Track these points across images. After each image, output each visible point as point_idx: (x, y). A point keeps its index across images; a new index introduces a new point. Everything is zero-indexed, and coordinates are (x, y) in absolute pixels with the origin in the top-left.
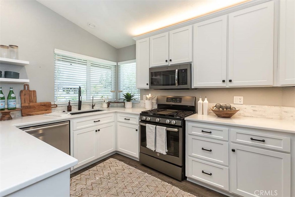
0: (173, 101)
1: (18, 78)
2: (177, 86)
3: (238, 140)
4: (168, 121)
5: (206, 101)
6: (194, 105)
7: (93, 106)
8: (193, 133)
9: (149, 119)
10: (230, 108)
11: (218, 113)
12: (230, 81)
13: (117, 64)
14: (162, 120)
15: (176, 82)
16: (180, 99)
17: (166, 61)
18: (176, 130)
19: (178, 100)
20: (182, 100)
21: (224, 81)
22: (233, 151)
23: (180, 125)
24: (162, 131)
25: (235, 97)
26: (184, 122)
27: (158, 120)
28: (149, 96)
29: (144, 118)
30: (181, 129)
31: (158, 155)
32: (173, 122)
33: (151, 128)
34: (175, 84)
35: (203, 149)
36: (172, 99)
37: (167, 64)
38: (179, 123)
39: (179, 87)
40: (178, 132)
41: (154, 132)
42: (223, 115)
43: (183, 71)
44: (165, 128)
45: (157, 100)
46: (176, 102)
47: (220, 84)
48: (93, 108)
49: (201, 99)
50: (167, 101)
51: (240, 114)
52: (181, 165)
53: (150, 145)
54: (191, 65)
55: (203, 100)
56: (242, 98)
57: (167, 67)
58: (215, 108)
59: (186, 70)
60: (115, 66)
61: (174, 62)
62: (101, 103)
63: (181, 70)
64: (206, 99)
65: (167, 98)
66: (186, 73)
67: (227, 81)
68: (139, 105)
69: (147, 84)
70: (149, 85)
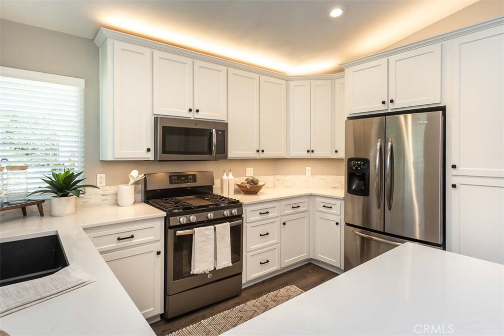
0: (183, 180)
5: (231, 176)
12: (263, 151)
15: (214, 149)
16: (194, 177)
19: (191, 179)
22: (284, 224)
24: (225, 230)
31: (209, 276)
32: (235, 211)
36: (179, 178)
37: (188, 115)
39: (215, 157)
43: (220, 133)
44: (228, 224)
46: (188, 182)
47: (254, 154)
50: (171, 183)
55: (227, 175)
56: (252, 169)
59: (223, 132)
61: (201, 116)
63: (217, 131)
64: (231, 173)
65: (170, 177)
66: (224, 136)
67: (260, 151)
68: (81, 201)
69: (148, 150)
70: (152, 150)
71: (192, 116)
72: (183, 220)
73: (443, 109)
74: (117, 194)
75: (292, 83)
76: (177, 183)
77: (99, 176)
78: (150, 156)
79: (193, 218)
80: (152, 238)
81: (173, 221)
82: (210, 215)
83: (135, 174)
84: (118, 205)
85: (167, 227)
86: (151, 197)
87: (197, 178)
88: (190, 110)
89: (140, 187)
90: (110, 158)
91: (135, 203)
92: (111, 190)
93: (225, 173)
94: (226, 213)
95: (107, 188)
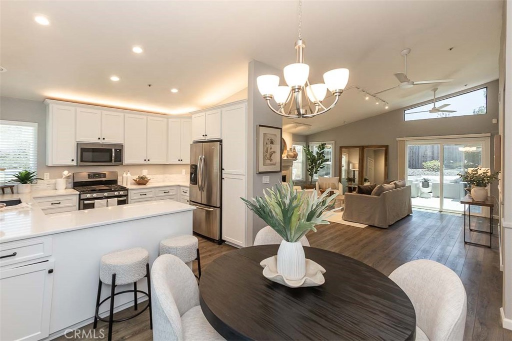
2: (113, 163)
5: (129, 174)
6: (117, 179)
12: (149, 160)
15: (113, 159)
18: (125, 198)
19: (103, 176)
21: (145, 160)
23: (127, 194)
25: (143, 170)
32: (122, 193)
33: (102, 203)
34: (111, 162)
36: (95, 175)
37: (99, 141)
38: (126, 192)
41: (106, 205)
42: (141, 183)
43: (118, 151)
44: (116, 199)
45: (74, 177)
46: (100, 178)
47: (143, 162)
50: (89, 178)
54: (123, 145)
55: (127, 174)
56: (147, 170)
57: (101, 145)
61: (107, 141)
63: (115, 149)
64: (129, 173)
65: (89, 175)
66: (121, 153)
67: (147, 160)
68: (35, 187)
69: (73, 160)
70: (75, 160)
71: (101, 141)
72: (89, 196)
73: (221, 141)
74: (55, 184)
75: (170, 120)
76: (93, 178)
77: (45, 174)
78: (74, 163)
79: (95, 195)
80: (71, 204)
81: (83, 197)
82: (106, 194)
83: (66, 173)
84: (56, 189)
85: (80, 199)
86: (77, 185)
87: (106, 176)
88: (99, 139)
89: (71, 180)
90: (50, 164)
91: (66, 188)
92: (53, 181)
93: (125, 173)
94: (116, 193)
95: (50, 180)
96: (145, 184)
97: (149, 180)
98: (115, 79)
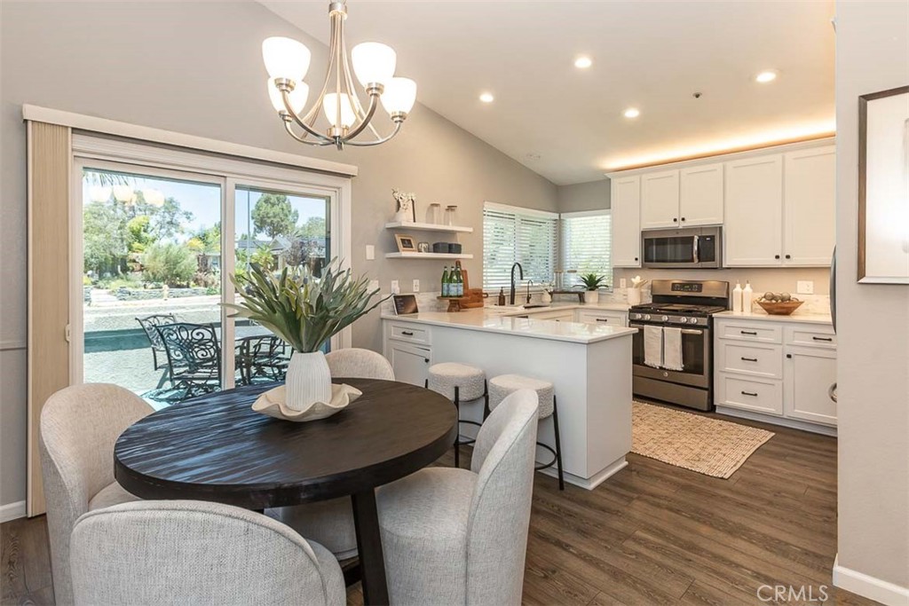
0: (686, 288)
1: (460, 253)
2: (696, 263)
3: (796, 342)
4: (684, 320)
5: (748, 288)
6: (725, 296)
7: (528, 299)
8: (727, 336)
9: (648, 317)
10: (789, 300)
11: (767, 307)
12: (788, 257)
13: (560, 216)
14: (674, 319)
15: (695, 256)
16: (700, 286)
17: (675, 220)
18: (699, 332)
19: (695, 288)
20: (704, 286)
21: (777, 257)
22: (789, 356)
23: (706, 324)
24: (674, 335)
25: (799, 282)
26: (711, 319)
27: (665, 318)
28: (637, 280)
29: (639, 316)
30: (706, 331)
31: (667, 373)
32: (694, 320)
33: (654, 331)
34: (692, 260)
35: (743, 359)
36: (683, 286)
37: (675, 225)
38: (704, 321)
39: (700, 265)
40: (702, 335)
41: (660, 336)
42: (776, 311)
43: (708, 239)
44: (680, 329)
45: (652, 287)
46: (692, 291)
47: (771, 262)
48: (528, 302)
49: (738, 286)
50: (673, 290)
51: (808, 310)
52: (706, 386)
53: (652, 359)
54: (721, 228)
55: (743, 287)
56: (811, 283)
57: (677, 230)
58: (764, 299)
59: (713, 238)
60: (555, 220)
61: (689, 223)
62: (541, 293)
63: (699, 237)
64: (746, 285)
65: (673, 285)
67: (783, 257)
68: (610, 297)
69: (636, 259)
70: (640, 260)
71: (681, 225)
76: (680, 290)
78: (639, 264)
87: (703, 289)
95: (626, 290)
96: (787, 313)
97: (802, 303)
98: (632, 113)
